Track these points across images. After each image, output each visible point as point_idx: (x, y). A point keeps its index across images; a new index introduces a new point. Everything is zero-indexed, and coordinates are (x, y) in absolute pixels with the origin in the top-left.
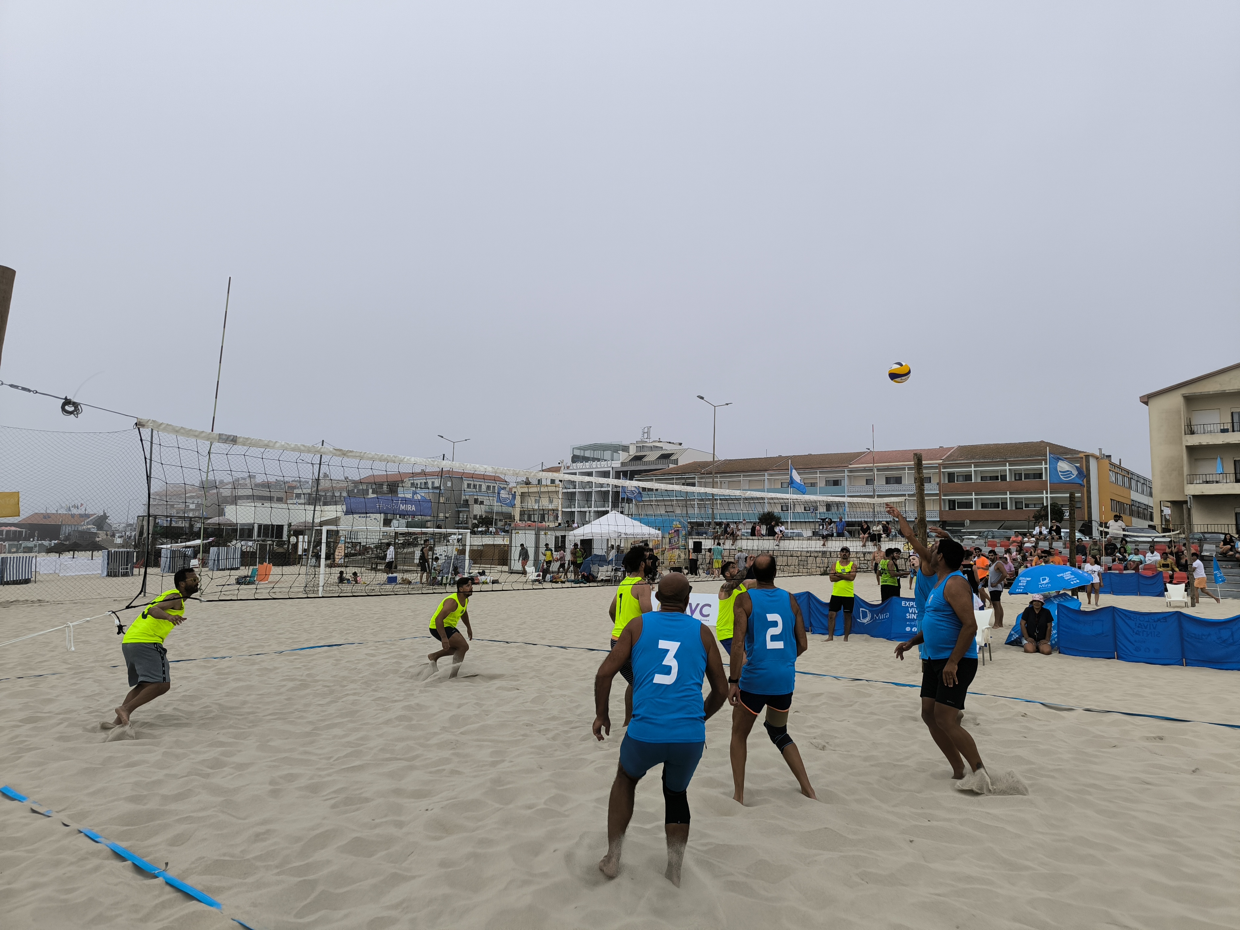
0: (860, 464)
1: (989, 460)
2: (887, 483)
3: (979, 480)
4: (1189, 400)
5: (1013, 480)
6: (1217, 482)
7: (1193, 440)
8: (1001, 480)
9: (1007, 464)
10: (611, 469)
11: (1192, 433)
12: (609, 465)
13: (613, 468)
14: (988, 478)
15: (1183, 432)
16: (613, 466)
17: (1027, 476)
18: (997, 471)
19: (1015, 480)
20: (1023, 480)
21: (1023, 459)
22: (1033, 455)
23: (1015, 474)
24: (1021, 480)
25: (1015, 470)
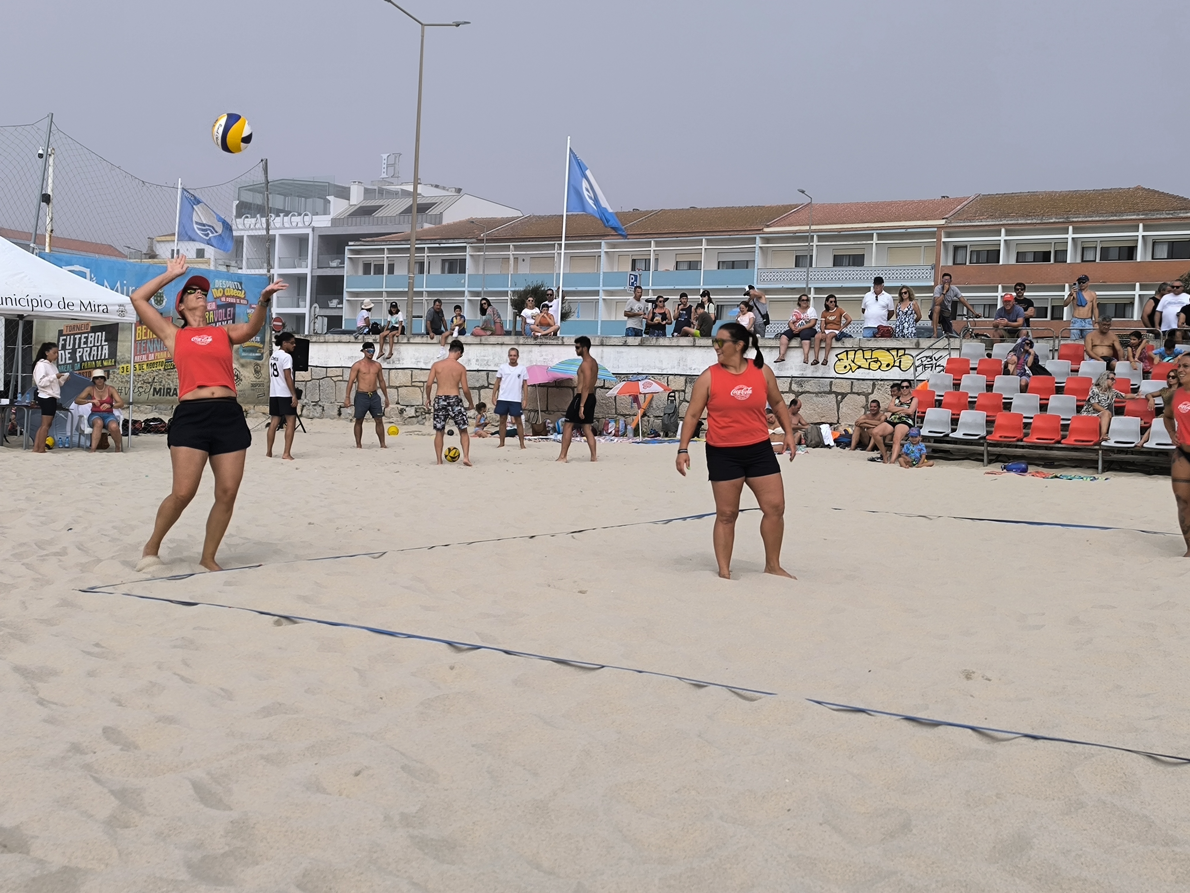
0: (785, 225)
1: (1034, 221)
2: (834, 265)
3: (1013, 261)
5: (1079, 260)
8: (1055, 261)
9: (1071, 228)
10: (309, 231)
12: (307, 224)
13: (313, 229)
14: (1030, 257)
16: (314, 224)
17: (1105, 254)
18: (1048, 243)
19: (1083, 261)
20: (1098, 260)
21: (1101, 219)
22: (1122, 213)
23: (1083, 249)
24: (1095, 261)
25: (1083, 241)
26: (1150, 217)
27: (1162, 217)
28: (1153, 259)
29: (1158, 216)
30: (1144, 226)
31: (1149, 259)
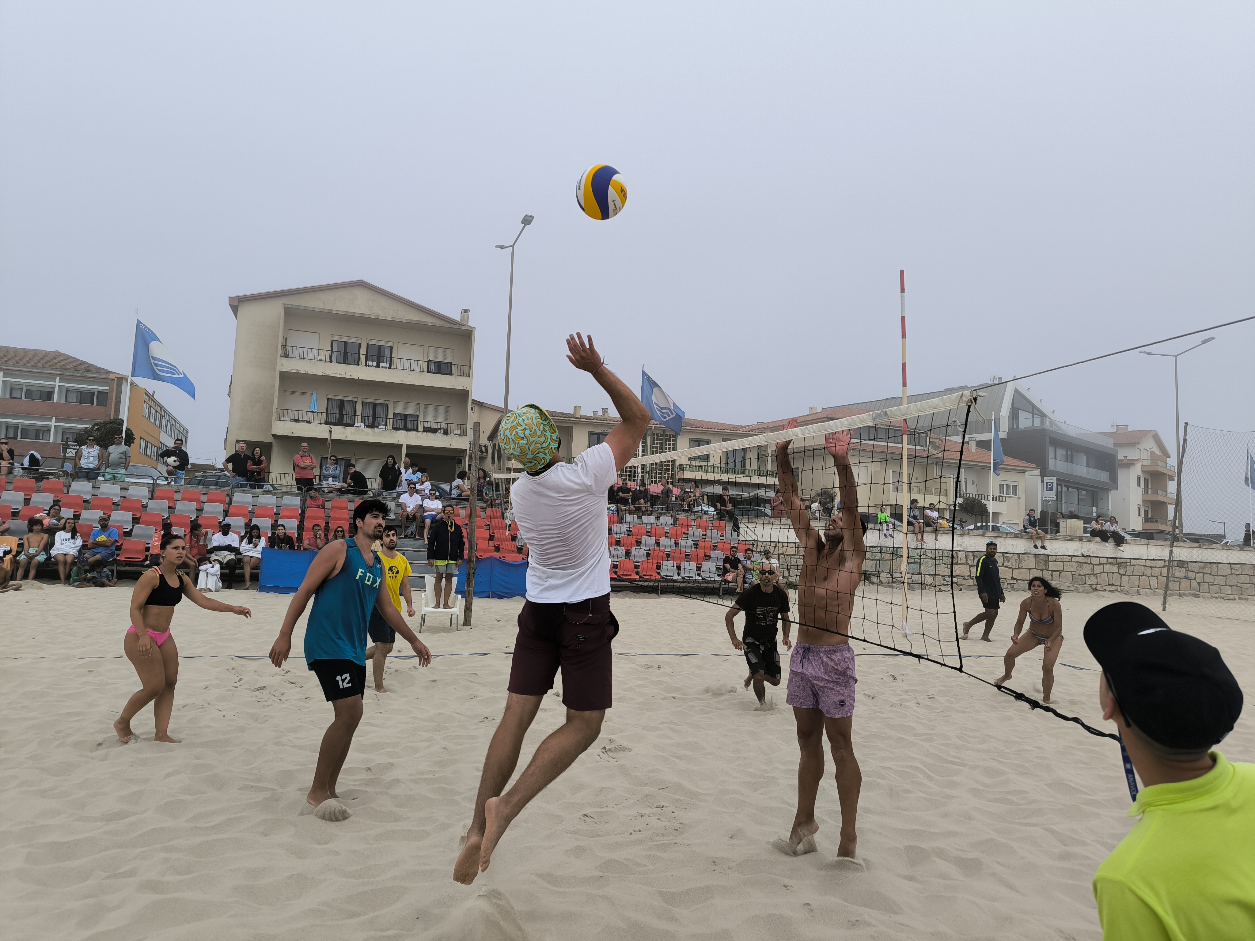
4: (290, 314)
5: (8, 396)
6: (307, 422)
7: (291, 366)
11: (286, 356)
15: (279, 354)
17: (29, 394)
19: (11, 397)
20: (23, 398)
21: (27, 369)
22: (43, 368)
23: (11, 389)
24: (21, 398)
25: (12, 383)
26: (64, 373)
27: (74, 374)
28: (66, 401)
29: (71, 374)
30: (60, 378)
31: (63, 401)
